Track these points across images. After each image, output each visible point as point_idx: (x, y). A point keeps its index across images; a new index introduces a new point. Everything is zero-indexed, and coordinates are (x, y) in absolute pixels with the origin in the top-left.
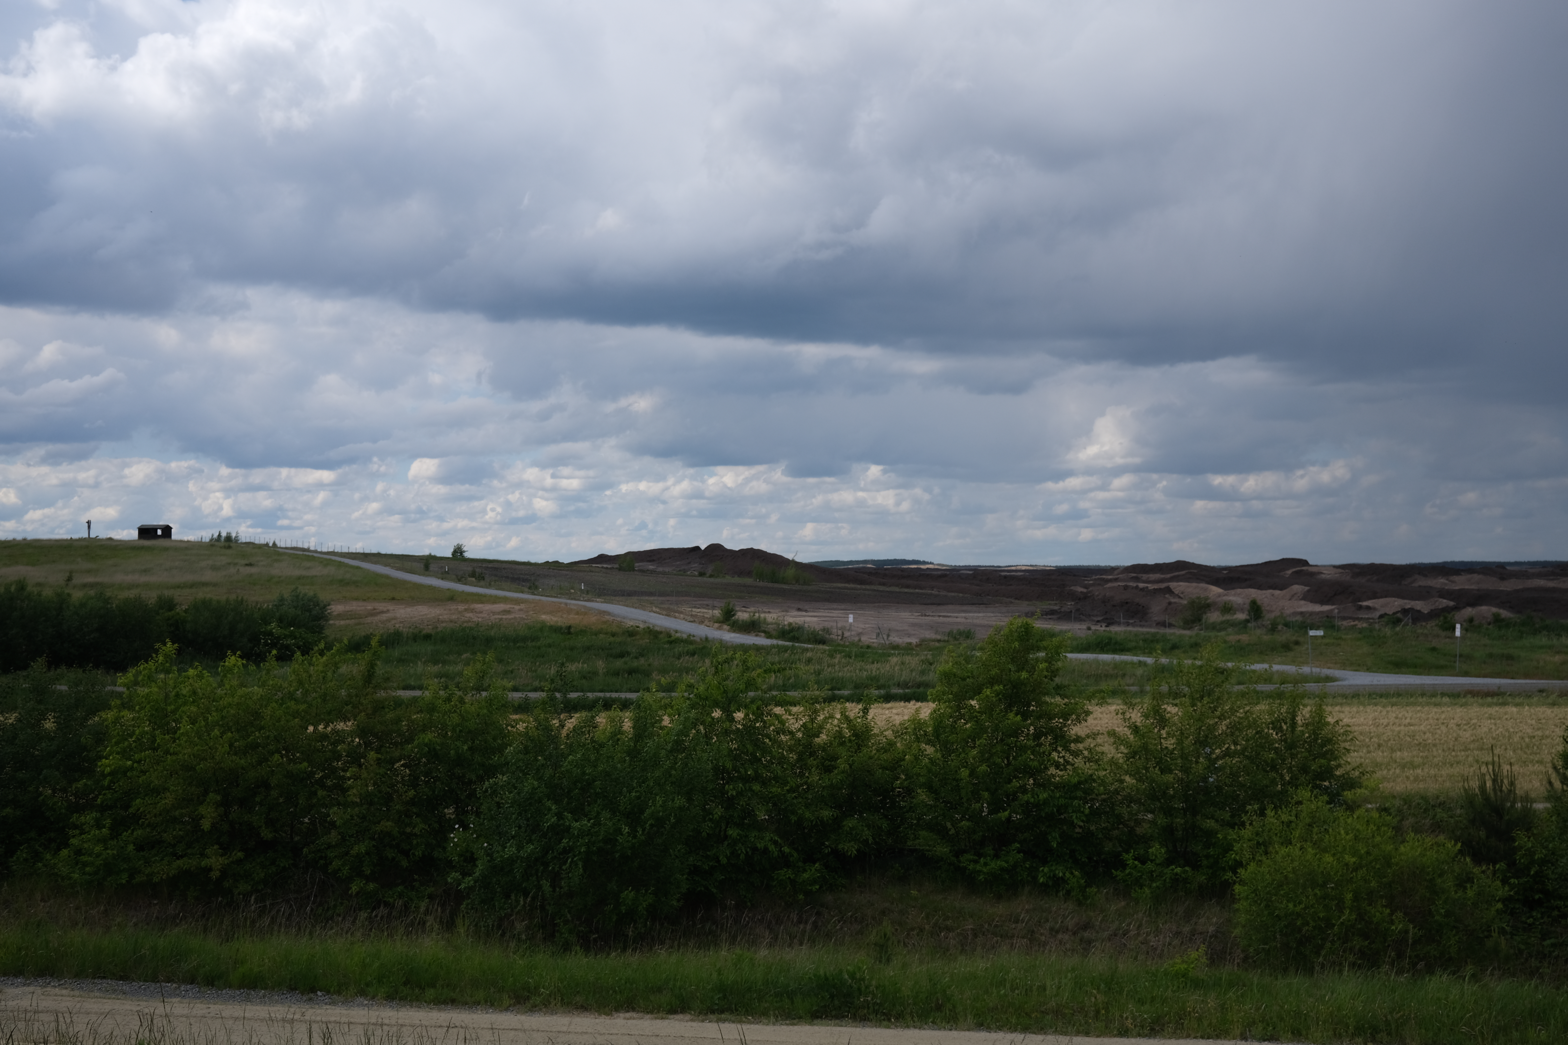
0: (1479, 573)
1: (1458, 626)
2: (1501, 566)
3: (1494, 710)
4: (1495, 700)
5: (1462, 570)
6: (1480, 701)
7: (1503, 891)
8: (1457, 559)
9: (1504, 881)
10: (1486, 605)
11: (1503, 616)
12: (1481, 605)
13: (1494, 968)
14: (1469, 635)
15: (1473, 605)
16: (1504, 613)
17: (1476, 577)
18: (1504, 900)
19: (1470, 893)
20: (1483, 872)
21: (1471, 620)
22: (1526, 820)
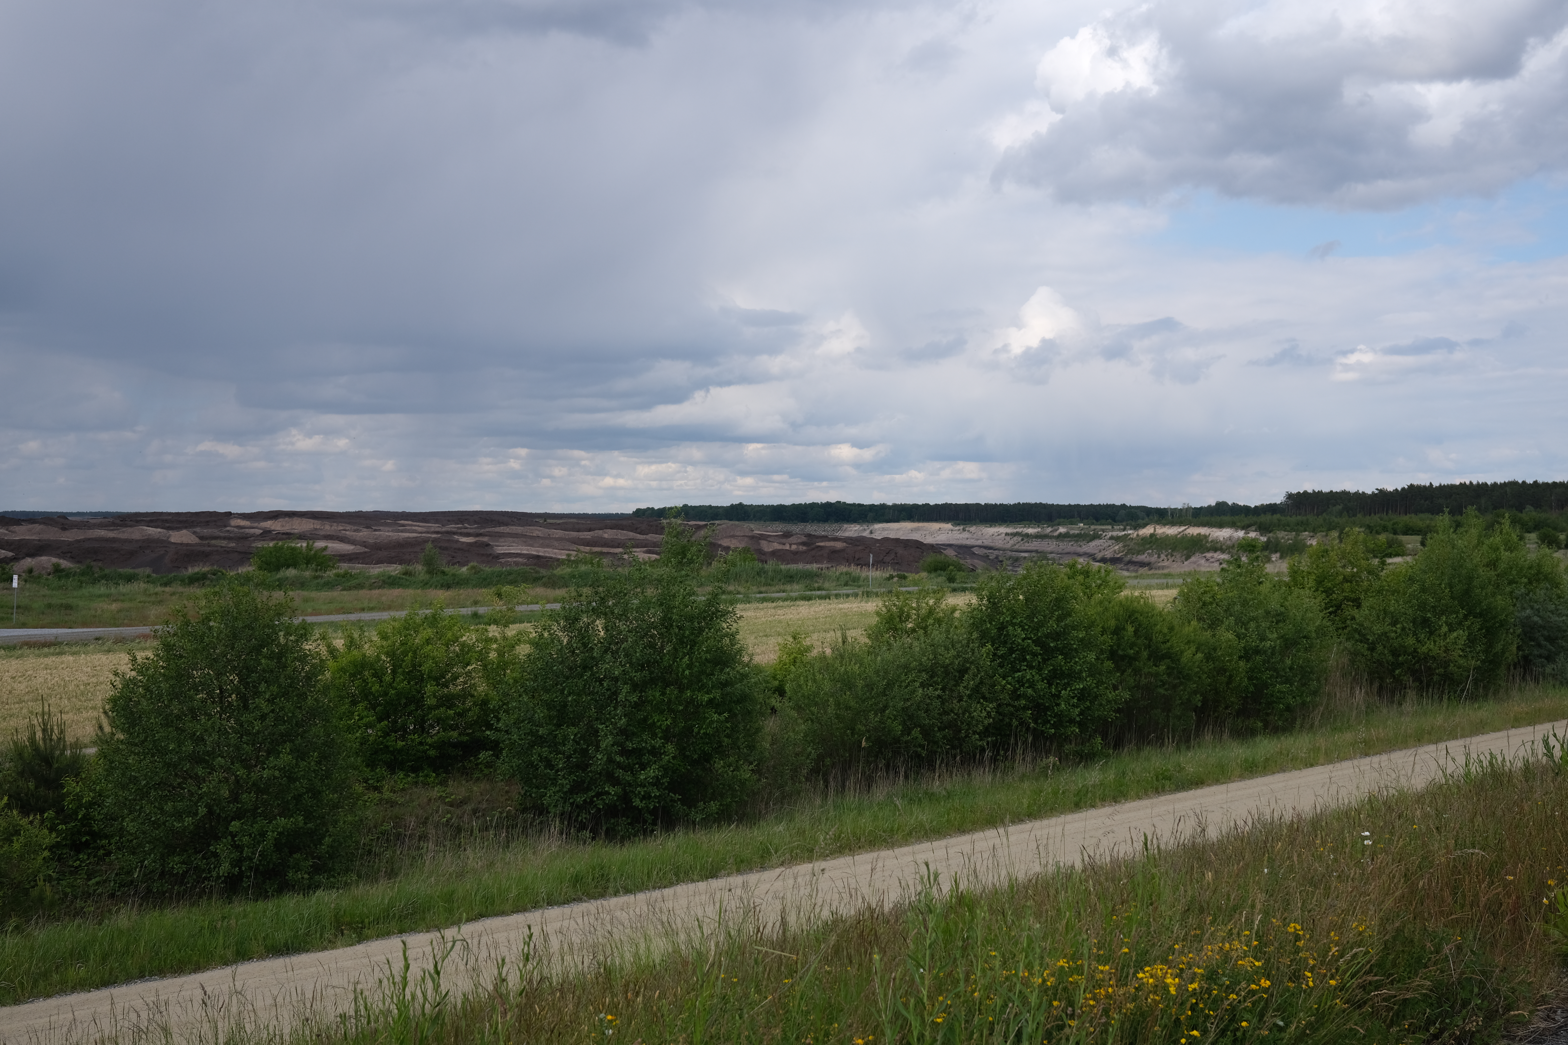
0: (40, 523)
1: (15, 577)
2: (63, 516)
3: (49, 661)
4: (52, 650)
5: (23, 520)
6: (37, 652)
7: (50, 838)
8: (18, 509)
9: (51, 830)
10: (46, 556)
11: (63, 566)
12: (41, 556)
13: (39, 916)
14: (28, 586)
15: (32, 555)
16: (64, 564)
17: (37, 527)
18: (51, 848)
19: (16, 846)
20: (31, 823)
21: (30, 571)
22: (75, 767)
